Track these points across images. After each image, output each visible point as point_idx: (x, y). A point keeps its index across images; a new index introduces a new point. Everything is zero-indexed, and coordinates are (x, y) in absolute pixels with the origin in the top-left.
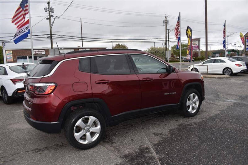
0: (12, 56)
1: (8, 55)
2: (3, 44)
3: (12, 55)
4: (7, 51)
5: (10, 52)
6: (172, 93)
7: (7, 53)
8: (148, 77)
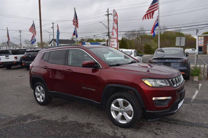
0: (203, 42)
1: (200, 41)
2: (197, 31)
3: (203, 40)
4: (199, 37)
5: (202, 38)
6: (91, 89)
7: (199, 39)
8: (70, 69)
